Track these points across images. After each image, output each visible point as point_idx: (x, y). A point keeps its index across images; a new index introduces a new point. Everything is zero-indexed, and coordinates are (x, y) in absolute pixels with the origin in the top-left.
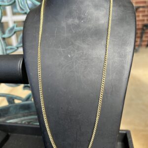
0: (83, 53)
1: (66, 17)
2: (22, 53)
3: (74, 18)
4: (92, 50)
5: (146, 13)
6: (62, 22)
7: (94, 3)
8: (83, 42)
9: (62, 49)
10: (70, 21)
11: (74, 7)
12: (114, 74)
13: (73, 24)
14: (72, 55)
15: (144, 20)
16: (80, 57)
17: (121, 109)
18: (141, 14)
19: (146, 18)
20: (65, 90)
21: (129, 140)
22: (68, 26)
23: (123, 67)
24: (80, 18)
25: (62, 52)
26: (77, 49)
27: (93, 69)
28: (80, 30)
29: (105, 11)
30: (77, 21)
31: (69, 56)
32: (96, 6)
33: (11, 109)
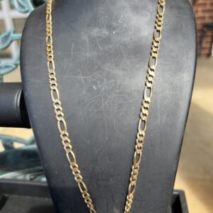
0: (115, 83)
1: (88, 26)
2: (20, 81)
3: (100, 28)
4: (130, 78)
5: (208, 7)
6: (83, 33)
7: (132, 3)
8: (116, 65)
9: (82, 77)
10: (95, 32)
11: (101, 10)
12: (164, 117)
13: (99, 37)
14: (99, 86)
15: (204, 18)
16: (112, 90)
17: (174, 169)
18: (200, 9)
19: (207, 15)
20: (89, 142)
21: (183, 205)
22: (92, 40)
23: (177, 105)
24: (110, 27)
25: (84, 82)
26: (106, 77)
27: (133, 108)
28: (111, 46)
29: (149, 16)
30: (105, 32)
31: (95, 88)
32: (136, 9)
33: (9, 157)
